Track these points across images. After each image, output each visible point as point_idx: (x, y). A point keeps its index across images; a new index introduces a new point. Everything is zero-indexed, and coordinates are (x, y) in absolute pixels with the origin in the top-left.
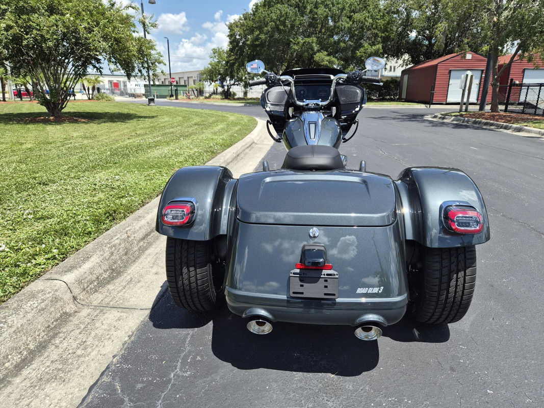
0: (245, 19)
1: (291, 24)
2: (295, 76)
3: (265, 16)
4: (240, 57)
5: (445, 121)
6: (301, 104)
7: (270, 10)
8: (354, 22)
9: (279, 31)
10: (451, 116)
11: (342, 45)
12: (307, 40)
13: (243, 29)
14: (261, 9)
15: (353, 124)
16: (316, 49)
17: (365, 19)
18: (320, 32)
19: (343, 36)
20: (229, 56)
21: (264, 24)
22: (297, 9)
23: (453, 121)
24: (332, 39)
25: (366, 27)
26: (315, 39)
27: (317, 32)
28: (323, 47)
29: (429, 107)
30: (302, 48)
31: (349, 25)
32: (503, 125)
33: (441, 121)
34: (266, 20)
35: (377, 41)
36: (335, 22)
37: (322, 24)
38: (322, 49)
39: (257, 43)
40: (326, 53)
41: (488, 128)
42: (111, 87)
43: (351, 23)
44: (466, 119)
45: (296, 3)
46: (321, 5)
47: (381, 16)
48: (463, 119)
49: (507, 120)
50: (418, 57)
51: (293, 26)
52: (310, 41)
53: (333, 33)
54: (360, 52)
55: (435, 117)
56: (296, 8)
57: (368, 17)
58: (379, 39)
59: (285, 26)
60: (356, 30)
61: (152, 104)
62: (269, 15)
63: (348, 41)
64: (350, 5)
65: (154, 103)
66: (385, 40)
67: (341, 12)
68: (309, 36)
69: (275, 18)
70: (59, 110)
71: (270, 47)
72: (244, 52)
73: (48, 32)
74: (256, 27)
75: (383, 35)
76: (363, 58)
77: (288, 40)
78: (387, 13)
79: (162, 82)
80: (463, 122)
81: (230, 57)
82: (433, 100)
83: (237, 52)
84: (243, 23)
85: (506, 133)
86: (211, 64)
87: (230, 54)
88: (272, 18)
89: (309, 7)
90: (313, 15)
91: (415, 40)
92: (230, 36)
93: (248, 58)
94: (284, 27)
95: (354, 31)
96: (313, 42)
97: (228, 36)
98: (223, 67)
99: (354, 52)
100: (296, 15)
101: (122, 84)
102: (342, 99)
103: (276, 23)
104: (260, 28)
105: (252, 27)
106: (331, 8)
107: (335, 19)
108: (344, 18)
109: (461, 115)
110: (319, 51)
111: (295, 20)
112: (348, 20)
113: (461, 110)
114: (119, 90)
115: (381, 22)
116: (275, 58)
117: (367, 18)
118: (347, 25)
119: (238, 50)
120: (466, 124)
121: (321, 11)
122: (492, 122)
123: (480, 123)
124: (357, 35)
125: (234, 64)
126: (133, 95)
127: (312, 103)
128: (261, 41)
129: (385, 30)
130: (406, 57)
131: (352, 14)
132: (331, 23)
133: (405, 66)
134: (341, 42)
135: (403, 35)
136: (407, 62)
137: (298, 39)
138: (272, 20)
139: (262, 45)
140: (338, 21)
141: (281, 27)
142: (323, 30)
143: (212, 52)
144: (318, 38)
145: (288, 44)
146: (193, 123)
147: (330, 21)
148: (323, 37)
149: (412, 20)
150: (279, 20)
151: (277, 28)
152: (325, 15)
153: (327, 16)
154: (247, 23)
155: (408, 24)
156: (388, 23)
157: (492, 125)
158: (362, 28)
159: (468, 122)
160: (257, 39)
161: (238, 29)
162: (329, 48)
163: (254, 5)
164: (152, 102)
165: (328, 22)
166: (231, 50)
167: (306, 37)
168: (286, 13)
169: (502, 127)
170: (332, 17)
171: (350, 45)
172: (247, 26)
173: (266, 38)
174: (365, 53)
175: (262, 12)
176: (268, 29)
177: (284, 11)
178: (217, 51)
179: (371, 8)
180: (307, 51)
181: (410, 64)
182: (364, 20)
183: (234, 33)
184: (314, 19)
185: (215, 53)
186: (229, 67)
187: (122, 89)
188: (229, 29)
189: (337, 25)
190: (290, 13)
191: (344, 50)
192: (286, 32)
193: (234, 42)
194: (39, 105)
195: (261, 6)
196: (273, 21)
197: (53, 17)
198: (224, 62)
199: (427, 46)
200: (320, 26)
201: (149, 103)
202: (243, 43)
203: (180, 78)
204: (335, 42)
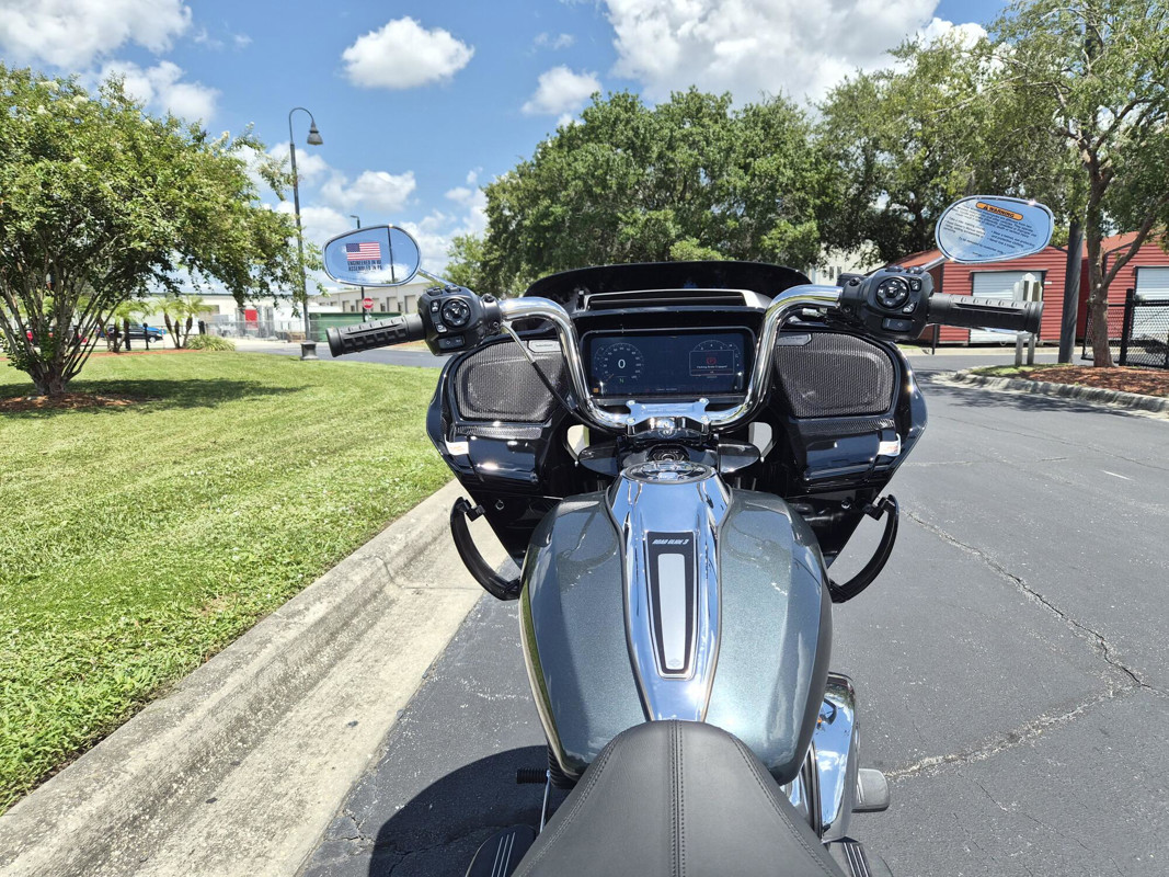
0: (522, 175)
1: (618, 184)
2: (587, 298)
3: (562, 168)
4: (511, 253)
5: (987, 388)
6: (616, 419)
7: (573, 155)
8: (754, 175)
9: (594, 199)
10: (1000, 376)
11: (731, 223)
12: (654, 214)
13: (517, 196)
14: (554, 154)
15: (866, 518)
16: (673, 232)
17: (778, 169)
18: (682, 198)
19: (731, 206)
20: (490, 251)
21: (561, 182)
22: (629, 151)
23: (1007, 388)
24: (708, 212)
25: (780, 186)
26: (671, 214)
27: (676, 199)
28: (690, 228)
29: (931, 352)
30: (642, 232)
31: (744, 184)
32: (1140, 398)
33: (976, 387)
34: (565, 175)
35: (806, 216)
36: (713, 178)
37: (685, 183)
38: (686, 232)
39: (546, 223)
40: (695, 241)
41: (1103, 406)
42: (241, 319)
43: (748, 178)
44: (1041, 384)
45: (628, 139)
46: (682, 144)
47: (811, 163)
48: (1032, 383)
49: (1145, 387)
50: (894, 246)
51: (622, 188)
52: (662, 218)
53: (709, 200)
54: (771, 238)
55: (959, 378)
56: (628, 149)
57: (785, 167)
58: (810, 210)
59: (605, 186)
60: (760, 193)
61: (310, 356)
62: (569, 165)
63: (742, 216)
64: (745, 141)
65: (315, 354)
66: (823, 212)
67: (727, 156)
68: (658, 208)
69: (584, 171)
70: (61, 380)
71: (573, 231)
72: (519, 242)
73: (23, 197)
74: (543, 192)
75: (818, 202)
76: (777, 251)
77: (613, 215)
78: (824, 157)
79: (352, 308)
80: (1034, 391)
81: (490, 253)
82: (938, 336)
83: (506, 243)
84: (518, 183)
85: (1154, 421)
86: (450, 269)
87: (491, 247)
88: (576, 172)
89: (655, 148)
90: (666, 164)
91: (885, 213)
92: (491, 211)
93: (527, 254)
94: (603, 189)
95: (755, 195)
96: (666, 220)
97: (487, 211)
98: (476, 274)
99: (756, 238)
100: (628, 165)
101: (263, 313)
102: (803, 397)
103: (585, 183)
104: (552, 194)
105: (536, 190)
106: (703, 149)
107: (713, 171)
108: (732, 168)
109: (1024, 375)
110: (679, 237)
111: (626, 175)
112: (741, 172)
113: (1018, 364)
114: (256, 325)
115: (812, 176)
116: (585, 253)
117: (781, 168)
118: (739, 184)
119: (507, 239)
120: (1041, 396)
121: (682, 155)
122: (1108, 391)
123: (1077, 393)
124: (763, 203)
125: (497, 268)
126: (285, 336)
127: (661, 417)
128: (555, 219)
129: (822, 192)
130: (868, 247)
131: (751, 159)
132: (704, 181)
133: (866, 267)
134: (729, 217)
135: (859, 202)
136: (870, 258)
137: (633, 212)
138: (577, 177)
139: (557, 226)
140: (721, 175)
141: (597, 190)
142: (688, 195)
143: (453, 244)
144: (678, 210)
145: (614, 223)
146: (378, 405)
147: (703, 175)
148: (689, 209)
149: (879, 171)
150: (593, 176)
151: (589, 191)
152: (690, 164)
153: (695, 166)
154: (523, 182)
155: (870, 179)
156: (828, 179)
157: (1110, 398)
158: (772, 188)
159: (1046, 390)
160: (546, 215)
161: (507, 195)
162: (703, 229)
163: (538, 147)
164: (310, 352)
165: (698, 177)
166: (494, 239)
167: (650, 209)
168: (608, 161)
169: (1139, 405)
170: (705, 168)
171: (749, 225)
172: (524, 189)
173: (566, 212)
174: (780, 239)
175: (555, 160)
176: (568, 195)
177: (603, 156)
178: (465, 241)
179: (790, 147)
180: (655, 238)
181: (876, 262)
182: (775, 173)
183: (499, 206)
184: (668, 172)
185: (459, 247)
186: (488, 275)
187: (264, 324)
188: (487, 195)
189: (719, 182)
190: (614, 160)
191: (734, 235)
192: (607, 199)
193: (498, 224)
194: (14, 369)
195: (552, 148)
196: (579, 178)
197: (40, 164)
198: (479, 264)
199: (910, 224)
200: (680, 188)
201: (304, 355)
202: (517, 225)
203: (388, 299)
204: (715, 219)
